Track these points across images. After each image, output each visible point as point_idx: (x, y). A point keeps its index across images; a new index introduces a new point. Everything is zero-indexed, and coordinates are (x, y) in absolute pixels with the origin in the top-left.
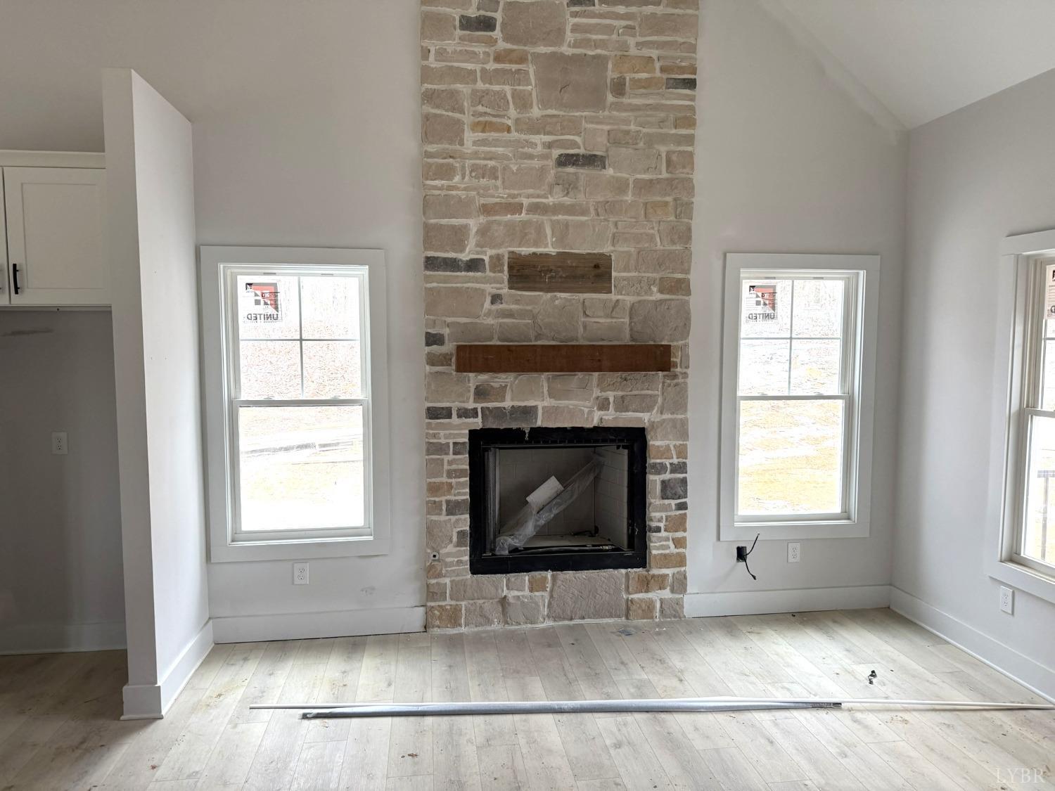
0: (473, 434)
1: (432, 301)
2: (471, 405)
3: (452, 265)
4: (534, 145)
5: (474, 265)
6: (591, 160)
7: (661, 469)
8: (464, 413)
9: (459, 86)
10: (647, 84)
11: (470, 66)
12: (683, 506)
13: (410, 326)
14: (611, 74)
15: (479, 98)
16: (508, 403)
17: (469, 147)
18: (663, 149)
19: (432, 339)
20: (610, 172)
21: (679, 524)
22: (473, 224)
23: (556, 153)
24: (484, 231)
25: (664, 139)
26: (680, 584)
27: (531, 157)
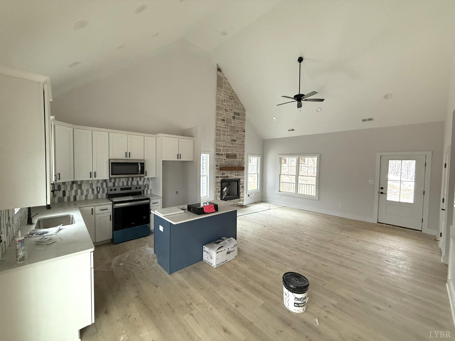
0: (221, 180)
1: (217, 160)
2: (221, 176)
3: (219, 154)
4: (228, 138)
5: (222, 155)
6: (235, 141)
7: (241, 184)
9: (221, 129)
10: (240, 131)
11: (222, 126)
12: (244, 189)
13: (214, 164)
14: (237, 129)
15: (223, 130)
16: (225, 175)
17: (222, 138)
18: (241, 140)
19: (217, 166)
20: (236, 142)
21: (243, 192)
22: (222, 148)
23: (231, 139)
24: (223, 150)
25: (242, 138)
26: (243, 201)
27: (228, 139)
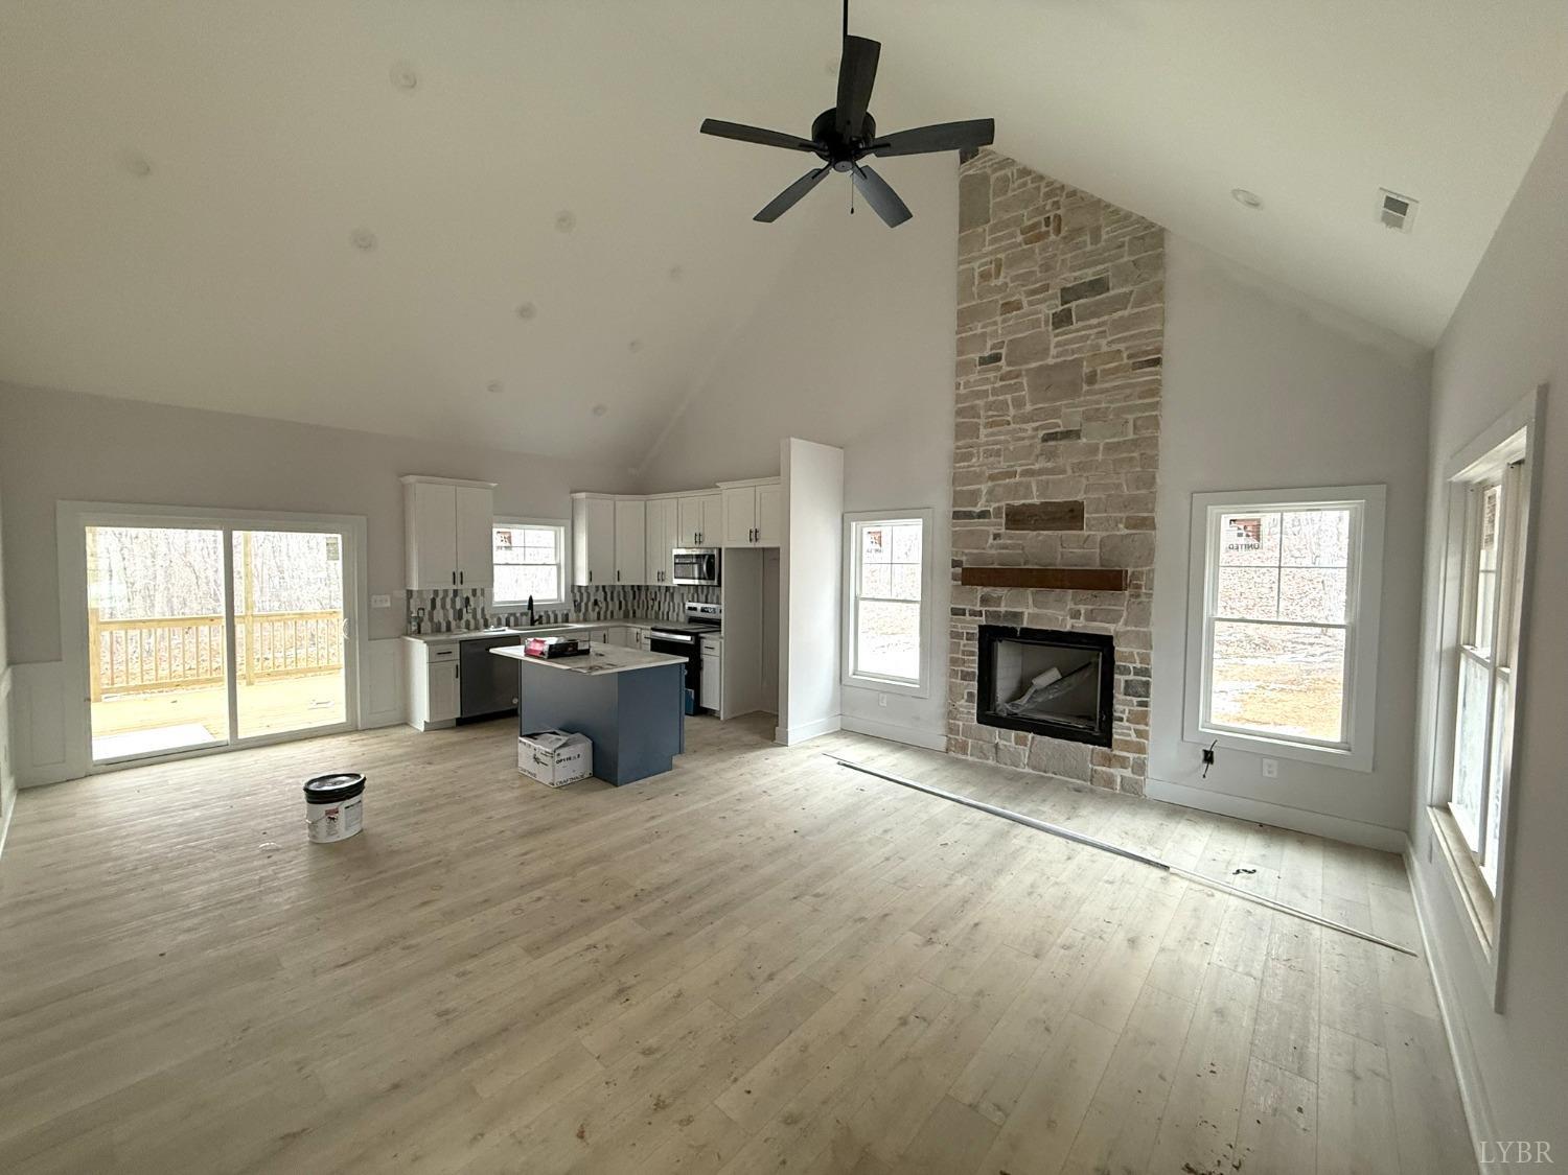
0: (981, 627)
1: (956, 538)
2: (978, 608)
3: (969, 515)
4: (1026, 430)
5: (983, 515)
6: (1068, 435)
7: (1126, 671)
8: (974, 613)
9: (977, 402)
10: (1116, 370)
11: (984, 388)
12: (1144, 704)
13: (944, 558)
14: (1086, 369)
15: (989, 407)
16: (1003, 609)
17: (983, 439)
18: (1131, 417)
19: (956, 564)
20: (1084, 440)
21: (1142, 718)
22: (984, 488)
23: (1041, 433)
24: (990, 492)
25: (1129, 409)
26: (1140, 768)
27: (1023, 439)
